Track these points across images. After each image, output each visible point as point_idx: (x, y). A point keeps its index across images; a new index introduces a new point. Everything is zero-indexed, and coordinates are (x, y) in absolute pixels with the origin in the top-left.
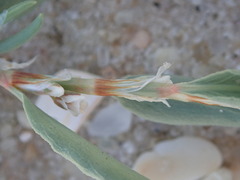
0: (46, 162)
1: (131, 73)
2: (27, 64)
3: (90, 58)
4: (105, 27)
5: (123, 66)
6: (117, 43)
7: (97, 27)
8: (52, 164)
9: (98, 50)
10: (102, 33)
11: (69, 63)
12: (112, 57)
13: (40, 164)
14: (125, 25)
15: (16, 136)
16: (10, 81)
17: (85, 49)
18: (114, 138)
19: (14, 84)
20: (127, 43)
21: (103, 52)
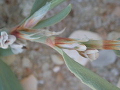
0: (68, 82)
1: (114, 30)
2: (61, 32)
3: (90, 23)
4: (98, 6)
5: (109, 26)
6: (105, 14)
7: (93, 6)
8: (72, 83)
9: (95, 19)
10: (96, 9)
11: (78, 27)
12: (102, 22)
13: (65, 84)
14: (108, 4)
15: (50, 69)
16: (54, 43)
17: (87, 18)
18: (106, 67)
19: (56, 44)
20: (110, 14)
21: (97, 19)
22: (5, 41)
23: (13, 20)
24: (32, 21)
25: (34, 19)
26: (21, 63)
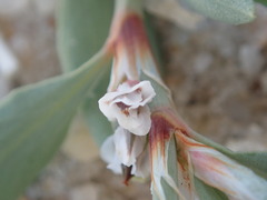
22: (125, 101)
23: (205, 119)
24: (217, 167)
25: (225, 170)
26: (80, 183)
